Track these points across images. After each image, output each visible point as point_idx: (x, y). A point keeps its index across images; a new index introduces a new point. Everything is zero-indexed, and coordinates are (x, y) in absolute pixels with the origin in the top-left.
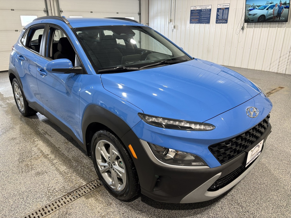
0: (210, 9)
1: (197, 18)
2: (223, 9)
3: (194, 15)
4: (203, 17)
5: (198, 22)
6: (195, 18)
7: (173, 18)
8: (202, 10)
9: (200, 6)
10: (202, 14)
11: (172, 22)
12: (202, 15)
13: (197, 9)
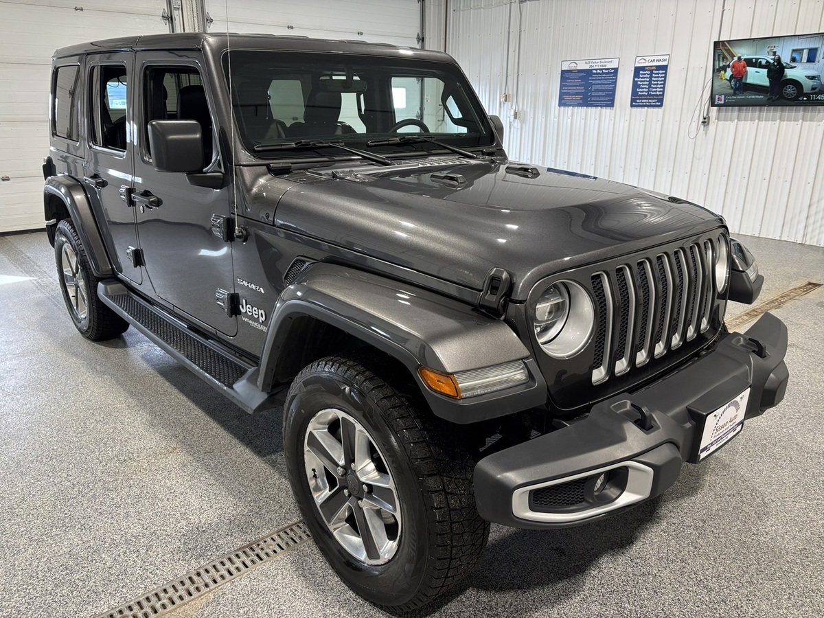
0: (616, 70)
1: (581, 91)
2: (652, 70)
3: (571, 84)
4: (595, 91)
5: (581, 102)
6: (575, 92)
7: (511, 91)
8: (594, 71)
9: (587, 61)
10: (594, 82)
11: (509, 101)
12: (591, 85)
13: (578, 68)
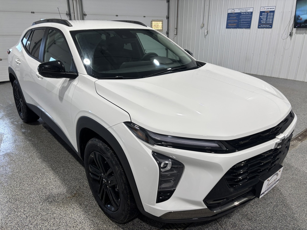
0: (252, 13)
1: (235, 22)
2: (267, 13)
4: (242, 21)
5: (236, 26)
6: (233, 22)
7: (206, 22)
8: (242, 13)
9: (239, 9)
11: (205, 27)
12: (241, 19)
13: (235, 12)
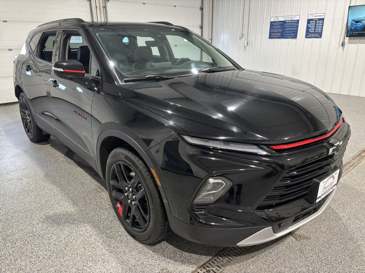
0: (298, 21)
1: (280, 31)
2: (316, 21)
3: (275, 28)
4: (288, 31)
5: (280, 36)
6: (277, 31)
7: (245, 32)
8: (287, 22)
9: (284, 17)
10: (287, 27)
13: (279, 20)
